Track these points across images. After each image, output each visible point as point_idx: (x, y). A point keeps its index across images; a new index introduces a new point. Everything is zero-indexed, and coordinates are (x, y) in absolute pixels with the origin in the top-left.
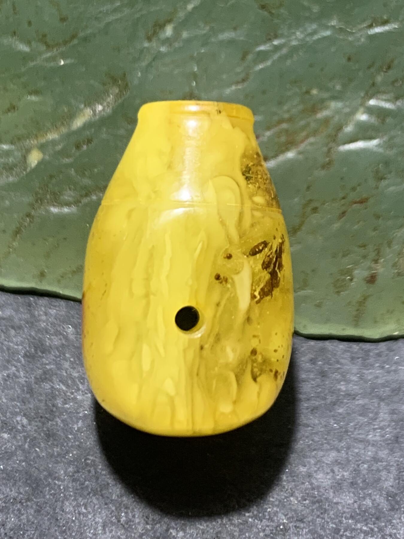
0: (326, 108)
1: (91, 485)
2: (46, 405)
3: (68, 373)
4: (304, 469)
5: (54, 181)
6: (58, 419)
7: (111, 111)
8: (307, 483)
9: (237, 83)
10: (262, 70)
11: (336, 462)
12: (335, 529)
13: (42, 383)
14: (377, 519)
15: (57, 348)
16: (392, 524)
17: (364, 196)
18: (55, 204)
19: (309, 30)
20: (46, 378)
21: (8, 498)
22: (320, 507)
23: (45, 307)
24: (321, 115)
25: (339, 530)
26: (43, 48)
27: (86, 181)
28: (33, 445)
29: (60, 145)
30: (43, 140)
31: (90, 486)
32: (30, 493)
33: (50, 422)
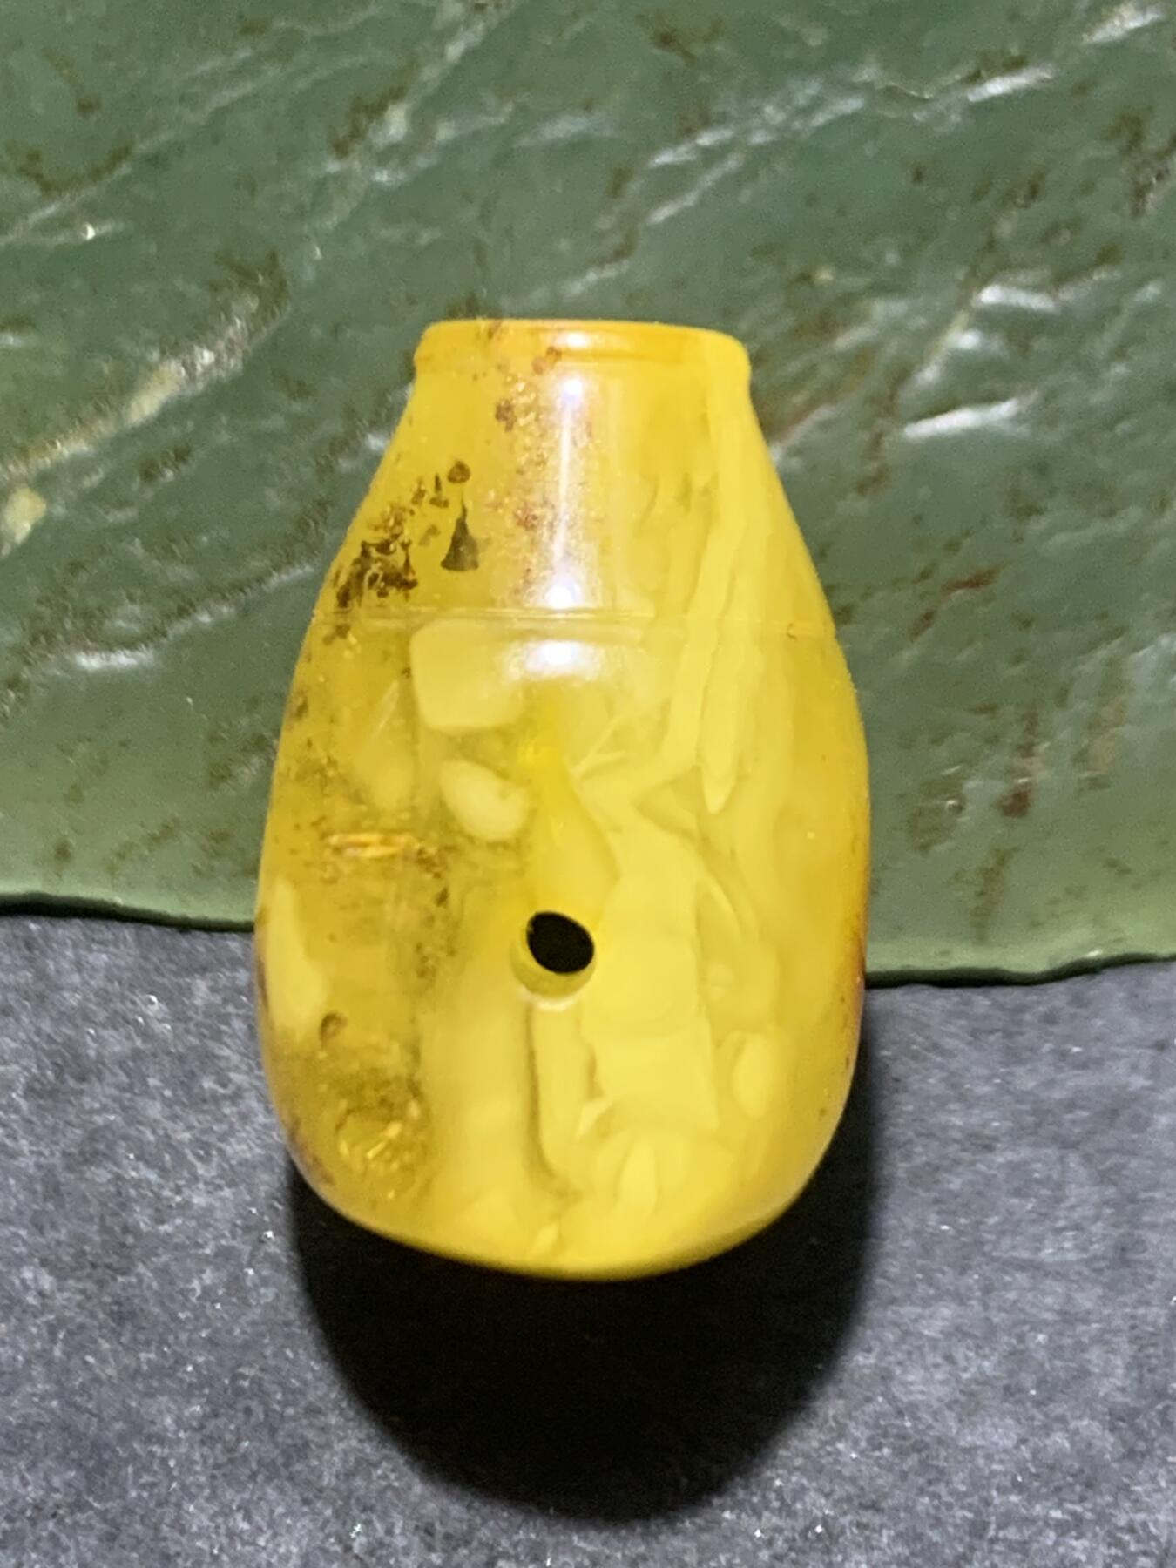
0: (862, 318)
1: (258, 1450)
2: (104, 1229)
3: (161, 1132)
4: (867, 1358)
5: (83, 577)
6: (141, 1268)
7: (240, 366)
8: (880, 1399)
9: (601, 262)
10: (670, 220)
11: (958, 1332)
12: (973, 1523)
13: (85, 1168)
14: (1089, 1485)
15: (121, 1064)
16: (1133, 1497)
17: (984, 565)
18: (90, 643)
19: (801, 100)
20: (96, 1153)
21: (17, 1507)
22: (925, 1465)
23: (75, 946)
24: (847, 340)
25: (986, 1525)
26: (31, 192)
27: (179, 573)
28: (76, 1349)
29: (97, 473)
30: (45, 462)
31: (255, 1454)
32: (81, 1488)
33: (120, 1279)
